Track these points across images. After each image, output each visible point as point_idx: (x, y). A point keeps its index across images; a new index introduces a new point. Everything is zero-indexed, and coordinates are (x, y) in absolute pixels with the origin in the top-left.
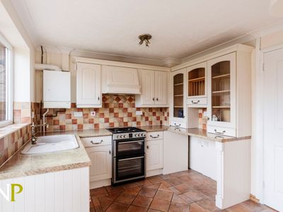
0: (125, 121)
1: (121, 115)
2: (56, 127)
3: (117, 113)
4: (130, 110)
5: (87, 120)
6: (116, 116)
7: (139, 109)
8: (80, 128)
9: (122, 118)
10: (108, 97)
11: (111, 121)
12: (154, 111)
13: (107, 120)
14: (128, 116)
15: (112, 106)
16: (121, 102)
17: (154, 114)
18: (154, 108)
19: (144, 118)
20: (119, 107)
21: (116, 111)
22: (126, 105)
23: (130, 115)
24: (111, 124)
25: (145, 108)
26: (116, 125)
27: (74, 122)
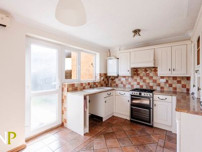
0: (150, 85)
1: (147, 81)
2: (115, 84)
3: (145, 80)
4: (154, 78)
5: (127, 82)
6: (144, 81)
7: (162, 77)
8: (124, 86)
9: (149, 83)
10: (139, 70)
11: (141, 84)
12: (178, 79)
13: (138, 84)
14: (153, 82)
15: (142, 75)
16: (147, 72)
17: (179, 82)
18: (179, 77)
19: (168, 85)
20: (147, 76)
21: (144, 78)
22: (151, 74)
23: (155, 81)
24: (141, 86)
25: (169, 77)
26: (144, 87)
27: (122, 83)
